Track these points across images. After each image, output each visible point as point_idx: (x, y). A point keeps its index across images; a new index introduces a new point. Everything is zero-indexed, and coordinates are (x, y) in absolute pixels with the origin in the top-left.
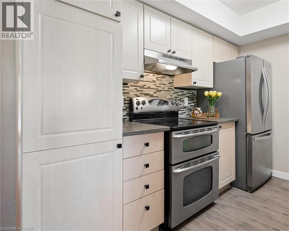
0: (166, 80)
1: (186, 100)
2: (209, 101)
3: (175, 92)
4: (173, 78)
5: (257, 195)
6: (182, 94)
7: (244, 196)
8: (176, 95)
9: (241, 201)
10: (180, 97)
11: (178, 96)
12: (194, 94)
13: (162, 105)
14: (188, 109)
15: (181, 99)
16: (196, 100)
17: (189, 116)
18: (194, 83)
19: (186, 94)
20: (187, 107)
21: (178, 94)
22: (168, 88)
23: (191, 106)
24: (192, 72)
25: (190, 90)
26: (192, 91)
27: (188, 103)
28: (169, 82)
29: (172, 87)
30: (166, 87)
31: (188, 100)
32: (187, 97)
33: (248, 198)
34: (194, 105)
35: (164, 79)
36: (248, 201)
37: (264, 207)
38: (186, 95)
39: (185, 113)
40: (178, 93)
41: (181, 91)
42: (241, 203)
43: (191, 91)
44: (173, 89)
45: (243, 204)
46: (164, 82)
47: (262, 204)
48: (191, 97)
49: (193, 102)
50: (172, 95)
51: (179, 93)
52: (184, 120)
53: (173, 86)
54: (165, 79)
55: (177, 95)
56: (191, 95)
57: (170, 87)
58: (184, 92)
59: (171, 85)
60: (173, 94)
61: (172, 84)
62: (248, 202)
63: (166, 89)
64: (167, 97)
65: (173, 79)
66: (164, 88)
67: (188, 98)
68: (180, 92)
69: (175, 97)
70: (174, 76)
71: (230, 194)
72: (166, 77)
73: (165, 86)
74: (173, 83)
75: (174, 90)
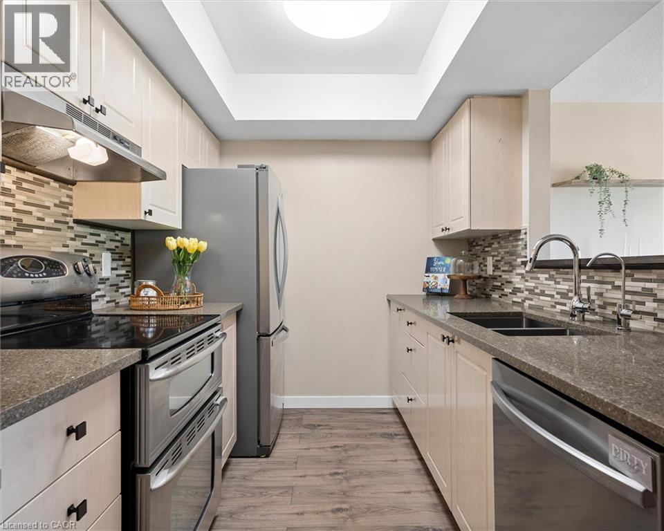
0: (49, 194)
1: (106, 258)
2: (179, 263)
3: (76, 236)
4: (71, 190)
5: (278, 457)
6: (97, 241)
7: (259, 471)
8: (77, 244)
9: (260, 484)
10: (91, 250)
11: (84, 248)
12: (124, 242)
13: (43, 277)
14: (111, 286)
15: (93, 255)
16: (129, 260)
17: (113, 304)
18: (146, 213)
19: (104, 243)
20: (108, 279)
21: (85, 241)
22: (56, 221)
23: (118, 276)
24: (143, 180)
25: (117, 232)
26: (121, 235)
27: (112, 269)
28: (57, 202)
29: (68, 219)
30: (50, 215)
31: (110, 259)
32: (108, 249)
33: (269, 470)
34: (123, 272)
35: (43, 189)
36: (271, 477)
37: (301, 476)
38: (106, 246)
39: (104, 296)
40: (86, 237)
41: (92, 231)
42: (262, 488)
43: (118, 235)
44: (71, 224)
45: (264, 488)
46: (43, 199)
47: (295, 473)
48: (117, 251)
49: (122, 266)
50: (69, 242)
51: (88, 236)
52: (102, 317)
53: (71, 216)
54: (45, 189)
55: (83, 244)
56: (119, 244)
57: (62, 219)
58: (99, 235)
59: (65, 211)
60: (72, 239)
61: (68, 208)
62: (271, 479)
63: (49, 221)
64: (53, 249)
65: (70, 193)
66: (43, 219)
67: (112, 253)
68: (91, 234)
69: (76, 251)
70: (73, 183)
71: (233, 478)
72: (48, 183)
73: (44, 214)
74: (71, 205)
75: (72, 228)
